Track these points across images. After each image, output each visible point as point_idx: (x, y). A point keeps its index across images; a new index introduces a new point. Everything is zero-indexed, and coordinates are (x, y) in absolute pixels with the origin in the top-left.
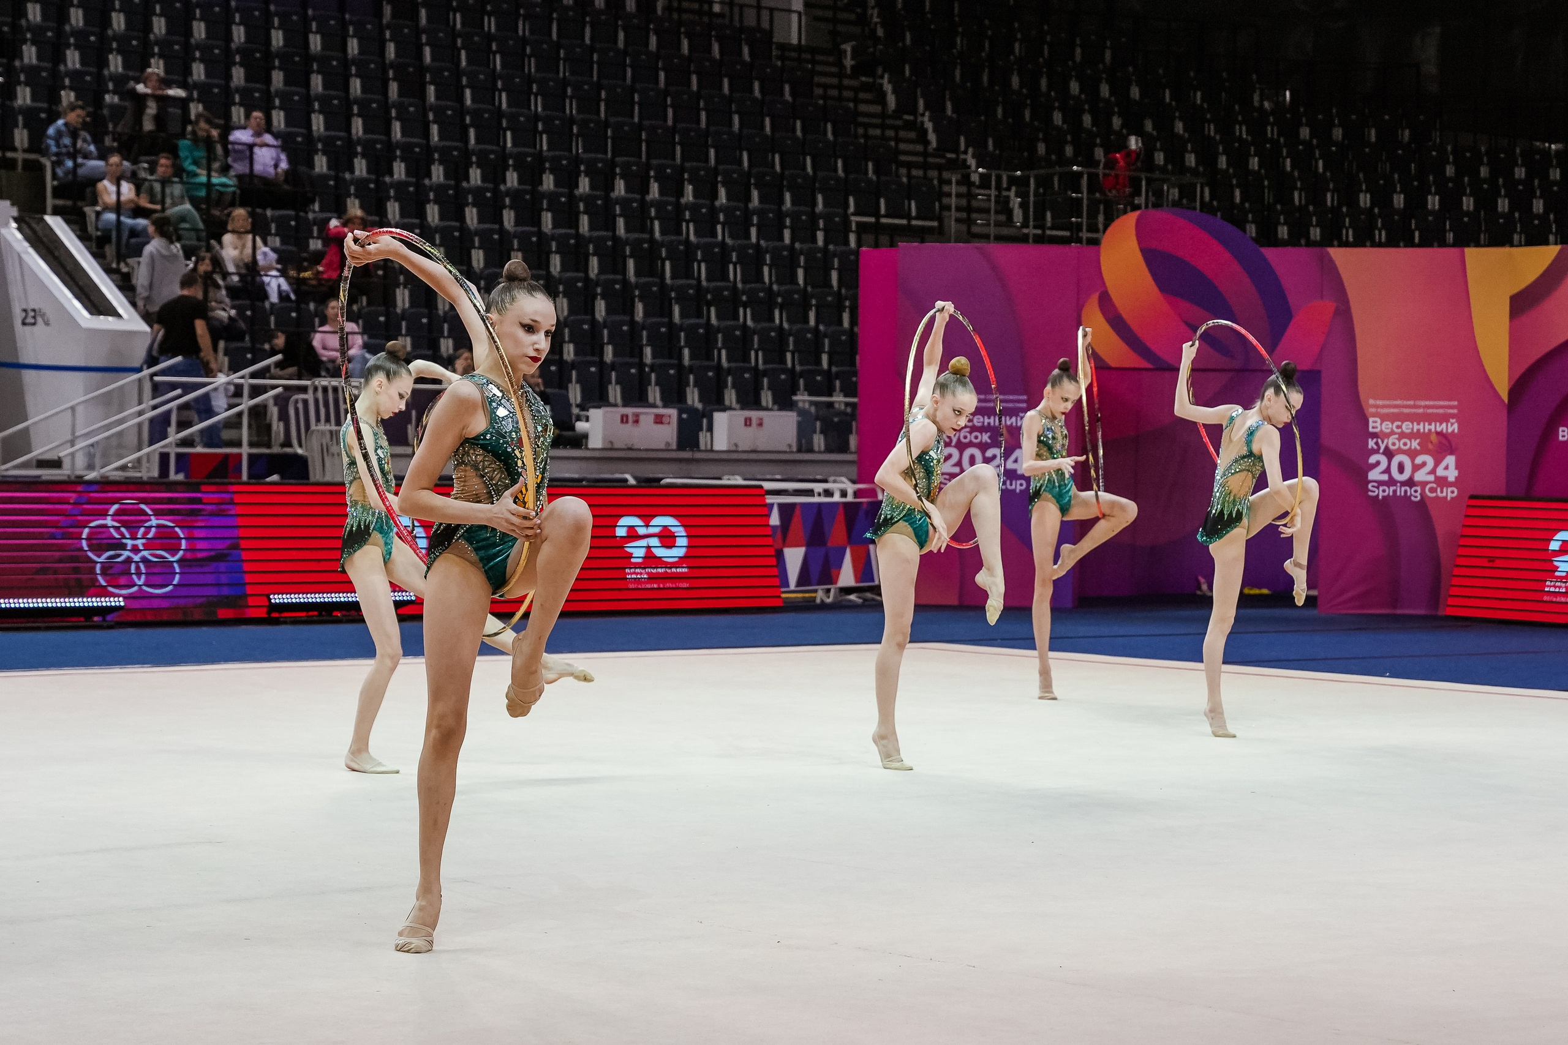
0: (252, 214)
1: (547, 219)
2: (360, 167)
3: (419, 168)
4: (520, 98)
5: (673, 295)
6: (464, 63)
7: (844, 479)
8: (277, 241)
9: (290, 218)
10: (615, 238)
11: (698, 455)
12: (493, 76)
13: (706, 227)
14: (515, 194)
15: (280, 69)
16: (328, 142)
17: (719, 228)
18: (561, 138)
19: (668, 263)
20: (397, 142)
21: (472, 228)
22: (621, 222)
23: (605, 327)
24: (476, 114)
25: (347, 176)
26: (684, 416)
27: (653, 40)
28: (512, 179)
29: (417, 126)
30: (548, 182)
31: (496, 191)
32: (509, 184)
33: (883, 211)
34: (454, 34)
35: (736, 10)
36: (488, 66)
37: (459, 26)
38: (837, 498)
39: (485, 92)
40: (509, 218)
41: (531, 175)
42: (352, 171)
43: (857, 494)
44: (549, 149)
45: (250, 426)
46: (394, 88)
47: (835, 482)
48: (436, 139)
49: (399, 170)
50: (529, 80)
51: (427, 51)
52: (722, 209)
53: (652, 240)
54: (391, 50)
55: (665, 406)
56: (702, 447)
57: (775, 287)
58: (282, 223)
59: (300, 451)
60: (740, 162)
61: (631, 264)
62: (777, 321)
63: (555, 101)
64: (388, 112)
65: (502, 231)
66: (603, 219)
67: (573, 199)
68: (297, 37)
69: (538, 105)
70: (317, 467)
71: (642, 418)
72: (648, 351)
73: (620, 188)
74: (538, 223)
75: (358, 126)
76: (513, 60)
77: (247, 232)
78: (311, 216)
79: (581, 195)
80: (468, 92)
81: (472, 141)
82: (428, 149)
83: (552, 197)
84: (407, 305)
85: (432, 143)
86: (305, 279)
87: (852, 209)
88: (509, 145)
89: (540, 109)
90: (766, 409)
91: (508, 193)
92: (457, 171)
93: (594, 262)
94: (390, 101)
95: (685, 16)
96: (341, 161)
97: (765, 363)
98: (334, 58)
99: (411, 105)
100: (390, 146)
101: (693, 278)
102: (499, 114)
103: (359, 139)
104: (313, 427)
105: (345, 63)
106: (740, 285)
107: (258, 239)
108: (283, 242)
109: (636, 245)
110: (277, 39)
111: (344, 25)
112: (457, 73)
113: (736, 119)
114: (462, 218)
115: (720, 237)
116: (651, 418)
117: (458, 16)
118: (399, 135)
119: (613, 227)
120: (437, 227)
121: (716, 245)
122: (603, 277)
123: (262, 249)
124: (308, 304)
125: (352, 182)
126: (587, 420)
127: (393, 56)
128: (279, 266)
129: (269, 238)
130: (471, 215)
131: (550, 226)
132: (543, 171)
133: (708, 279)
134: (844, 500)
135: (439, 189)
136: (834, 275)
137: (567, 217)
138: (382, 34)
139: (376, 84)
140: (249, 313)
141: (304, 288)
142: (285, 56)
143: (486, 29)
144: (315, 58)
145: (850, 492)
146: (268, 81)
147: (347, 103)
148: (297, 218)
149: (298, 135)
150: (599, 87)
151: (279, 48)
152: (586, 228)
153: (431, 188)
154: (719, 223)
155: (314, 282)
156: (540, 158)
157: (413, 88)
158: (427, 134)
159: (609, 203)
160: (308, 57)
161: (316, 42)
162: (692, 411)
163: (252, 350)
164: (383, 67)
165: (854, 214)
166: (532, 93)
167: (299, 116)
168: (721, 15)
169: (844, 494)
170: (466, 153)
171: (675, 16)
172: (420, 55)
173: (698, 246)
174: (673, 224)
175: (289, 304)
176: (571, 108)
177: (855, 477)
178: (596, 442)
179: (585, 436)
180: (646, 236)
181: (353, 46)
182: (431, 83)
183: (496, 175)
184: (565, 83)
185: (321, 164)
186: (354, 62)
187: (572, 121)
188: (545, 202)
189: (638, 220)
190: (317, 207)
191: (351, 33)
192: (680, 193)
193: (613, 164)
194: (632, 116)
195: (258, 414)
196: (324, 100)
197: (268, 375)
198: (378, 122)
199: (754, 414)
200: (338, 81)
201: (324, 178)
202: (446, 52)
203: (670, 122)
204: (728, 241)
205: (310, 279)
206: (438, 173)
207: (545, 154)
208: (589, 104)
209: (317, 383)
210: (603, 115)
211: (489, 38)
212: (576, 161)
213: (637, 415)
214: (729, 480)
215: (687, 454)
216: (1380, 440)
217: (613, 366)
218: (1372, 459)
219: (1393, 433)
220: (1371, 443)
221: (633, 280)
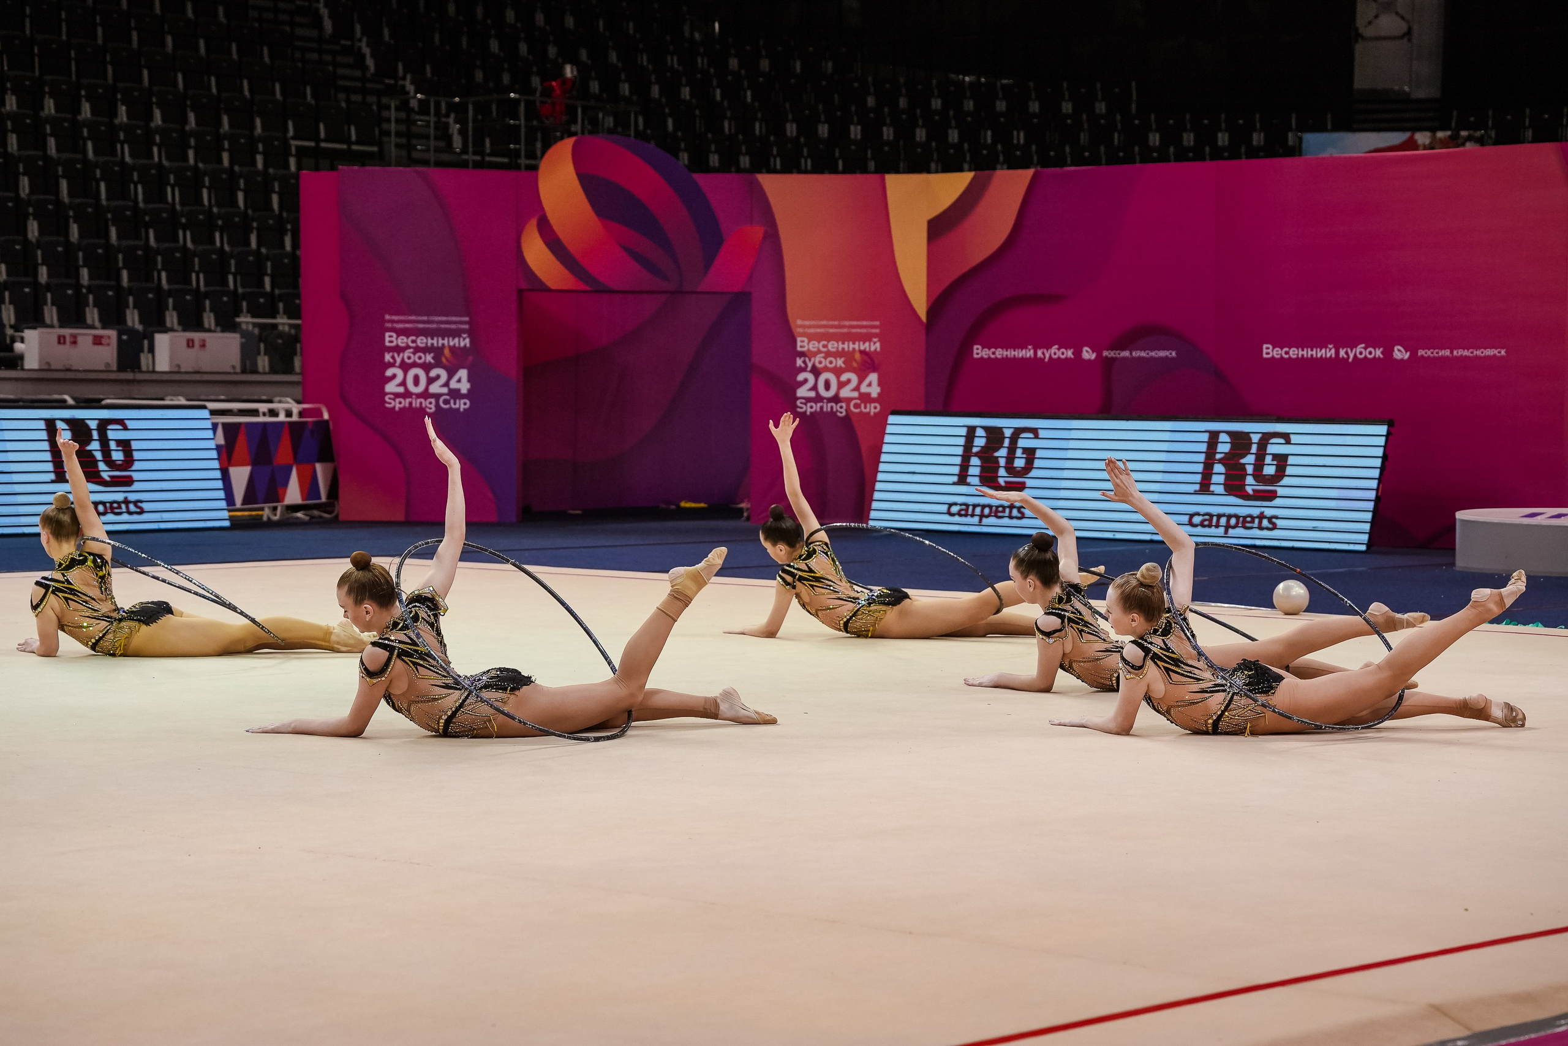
5: (109, 216)
7: (289, 400)
10: (46, 158)
11: (139, 376)
13: (142, 148)
17: (155, 150)
19: (102, 184)
22: (52, 142)
23: (38, 247)
26: (125, 337)
33: (322, 135)
38: (282, 418)
43: (301, 414)
47: (280, 402)
52: (157, 130)
53: (85, 161)
55: (104, 327)
56: (144, 368)
57: (215, 210)
60: (175, 84)
61: (64, 184)
62: (218, 244)
66: (33, 138)
71: (80, 339)
72: (85, 273)
73: (50, 106)
79: (8, 113)
87: (291, 133)
90: (209, 330)
93: (25, 182)
97: (206, 285)
101: (130, 200)
106: (178, 207)
109: (68, 165)
113: (169, 40)
115: (156, 159)
116: (90, 339)
119: (44, 147)
121: (153, 166)
122: (34, 197)
126: (22, 340)
133: (145, 201)
134: (289, 419)
136: (275, 198)
145: (295, 412)
152: (15, 147)
154: (155, 144)
159: (38, 122)
162: (132, 332)
165: (294, 138)
169: (289, 414)
173: (134, 168)
174: (107, 144)
178: (32, 362)
179: (21, 357)
180: (80, 156)
189: (71, 140)
192: (114, 113)
193: (41, 82)
194: (60, 35)
199: (197, 336)
203: (100, 41)
204: (165, 162)
210: (28, 32)
213: (74, 336)
214: (172, 400)
215: (129, 376)
216: (807, 360)
217: (48, 287)
218: (801, 377)
219: (819, 352)
220: (799, 362)
221: (66, 200)
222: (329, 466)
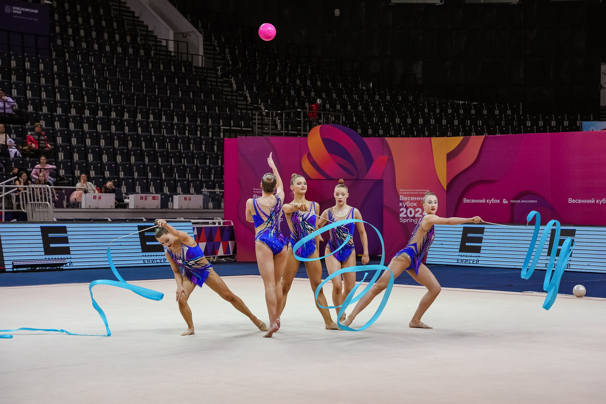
0: (5, 126)
1: (113, 128)
2: (45, 109)
3: (67, 110)
4: (103, 85)
5: (159, 154)
6: (82, 73)
7: (219, 218)
8: (14, 136)
9: (19, 128)
10: (138, 135)
11: (168, 210)
12: (93, 78)
13: (170, 130)
14: (101, 119)
15: (15, 74)
16: (33, 101)
17: (175, 131)
18: (118, 100)
19: (156, 143)
20: (58, 101)
21: (86, 131)
22: (140, 129)
23: (134, 166)
24: (87, 91)
25: (40, 113)
26: (163, 197)
27: (150, 65)
28: (100, 114)
29: (65, 95)
30: (113, 115)
31: (94, 118)
32: (99, 116)
33: (232, 125)
34: (78, 63)
35: (180, 54)
36: (91, 74)
37: (80, 60)
38: (217, 225)
39: (90, 83)
40: (99, 128)
41: (107, 113)
42: (42, 111)
43: (224, 223)
44: (113, 104)
45: (5, 202)
46: (57, 81)
47: (216, 219)
48: (73, 100)
49: (59, 111)
50: (106, 79)
51: (69, 68)
52: (176, 124)
53: (151, 135)
54: (55, 68)
55: (156, 194)
56: (170, 208)
57: (195, 151)
58: (16, 130)
59: (24, 211)
60: (182, 108)
61: (143, 144)
62: (196, 163)
63: (115, 86)
64: (55, 90)
65: (97, 132)
66: (133, 128)
67: (122, 121)
68: (21, 63)
69: (109, 88)
70: (30, 217)
71: (148, 198)
72: (150, 174)
73: (139, 117)
74: (110, 129)
75: (44, 95)
76: (100, 72)
77: (3, 133)
78: (27, 127)
79: (125, 119)
80: (84, 83)
81: (86, 101)
82: (70, 103)
83: (115, 120)
84: (63, 158)
85: (71, 101)
86: (25, 149)
87: (221, 124)
88: (99, 102)
89: (110, 89)
90: (192, 194)
91: (99, 119)
92: (80, 111)
93: (130, 143)
94: (56, 86)
95: (161, 57)
96: (38, 107)
97: (191, 178)
98: (34, 71)
99: (63, 87)
100: (56, 102)
101: (166, 148)
102: (95, 91)
103: (44, 100)
104: (29, 202)
105: (39, 72)
106: (182, 151)
107: (7, 135)
108: (16, 137)
109: (145, 137)
110: (13, 64)
111: (38, 59)
112: (80, 76)
113: (180, 93)
114: (82, 127)
115: (175, 134)
116: (152, 197)
117: (80, 56)
118: (59, 98)
119: (137, 131)
120: (73, 131)
121: (174, 137)
122: (133, 148)
123: (9, 140)
124: (26, 158)
125: (42, 115)
126: (128, 199)
127: (56, 70)
128: (15, 145)
129: (12, 135)
130: (86, 127)
131: (114, 130)
132: (111, 111)
133: (171, 149)
134: (219, 226)
135: (74, 117)
136: (215, 147)
137: (120, 127)
138: (52, 62)
139: (50, 80)
140: (4, 161)
141: (25, 152)
142: (16, 71)
143: (90, 61)
144: (27, 71)
145: (222, 223)
146: (10, 79)
147: (40, 87)
148: (22, 128)
149: (21, 98)
150: (131, 81)
151: (14, 67)
152: (127, 131)
153: (71, 117)
154: (175, 129)
155: (29, 150)
156: (110, 107)
157: (64, 81)
158: (69, 98)
159: (135, 122)
160: (25, 71)
161: (28, 65)
162: (166, 195)
163: (6, 175)
164: (53, 74)
165: (222, 126)
166: (120, 85)
167: (22, 91)
168: (174, 56)
169: (219, 223)
170: (84, 105)
171: (158, 57)
172: (66, 70)
173: (167, 137)
174: (158, 129)
175: (20, 158)
176: (121, 89)
177: (223, 218)
178: (131, 206)
179: (128, 204)
180: (149, 134)
181: (42, 67)
182: (70, 80)
183: (94, 112)
184: (119, 80)
185: (30, 108)
186: (42, 72)
187: (121, 93)
188: (112, 122)
189: (146, 128)
190: (29, 124)
191: (41, 62)
192: (161, 119)
193: (136, 109)
194: (143, 92)
195: (8, 197)
196: (31, 86)
197: (12, 184)
198: (51, 94)
199: (188, 196)
200: (36, 78)
201: (31, 113)
202: (75, 69)
203: (157, 94)
204: (178, 135)
205: (27, 149)
206: (73, 112)
207: (112, 105)
208: (127, 87)
209: (30, 186)
210: (133, 91)
211: (91, 64)
212: (124, 107)
213: (146, 197)
214: (179, 219)
215: (164, 210)
216: (403, 203)
217: (137, 180)
218: (401, 210)
219: (408, 201)
220: (401, 204)
221: (144, 149)
222: (233, 242)
